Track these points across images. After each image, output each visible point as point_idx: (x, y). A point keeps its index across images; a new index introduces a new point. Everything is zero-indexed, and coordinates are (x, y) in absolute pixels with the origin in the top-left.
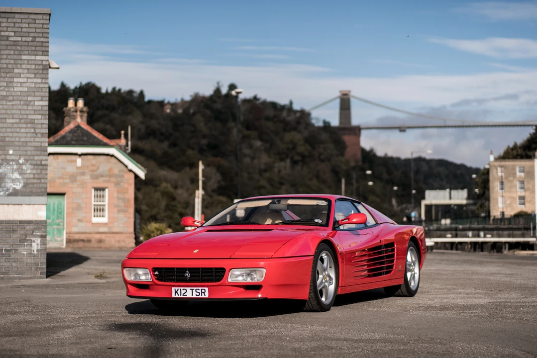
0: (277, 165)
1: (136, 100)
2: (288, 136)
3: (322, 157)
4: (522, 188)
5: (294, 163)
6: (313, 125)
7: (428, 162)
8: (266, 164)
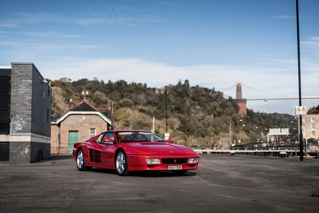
0: (207, 117)
1: (142, 88)
2: (212, 104)
3: (228, 113)
4: (313, 127)
5: (215, 116)
6: (224, 99)
7: (280, 115)
8: (202, 116)
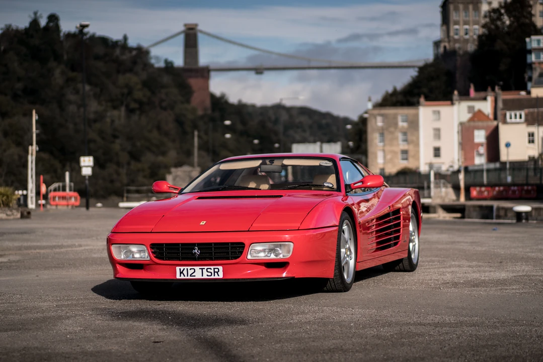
0: (109, 114)
2: (122, 79)
3: (164, 104)
4: (406, 140)
5: (130, 111)
6: (152, 66)
7: (289, 110)
8: (96, 112)
